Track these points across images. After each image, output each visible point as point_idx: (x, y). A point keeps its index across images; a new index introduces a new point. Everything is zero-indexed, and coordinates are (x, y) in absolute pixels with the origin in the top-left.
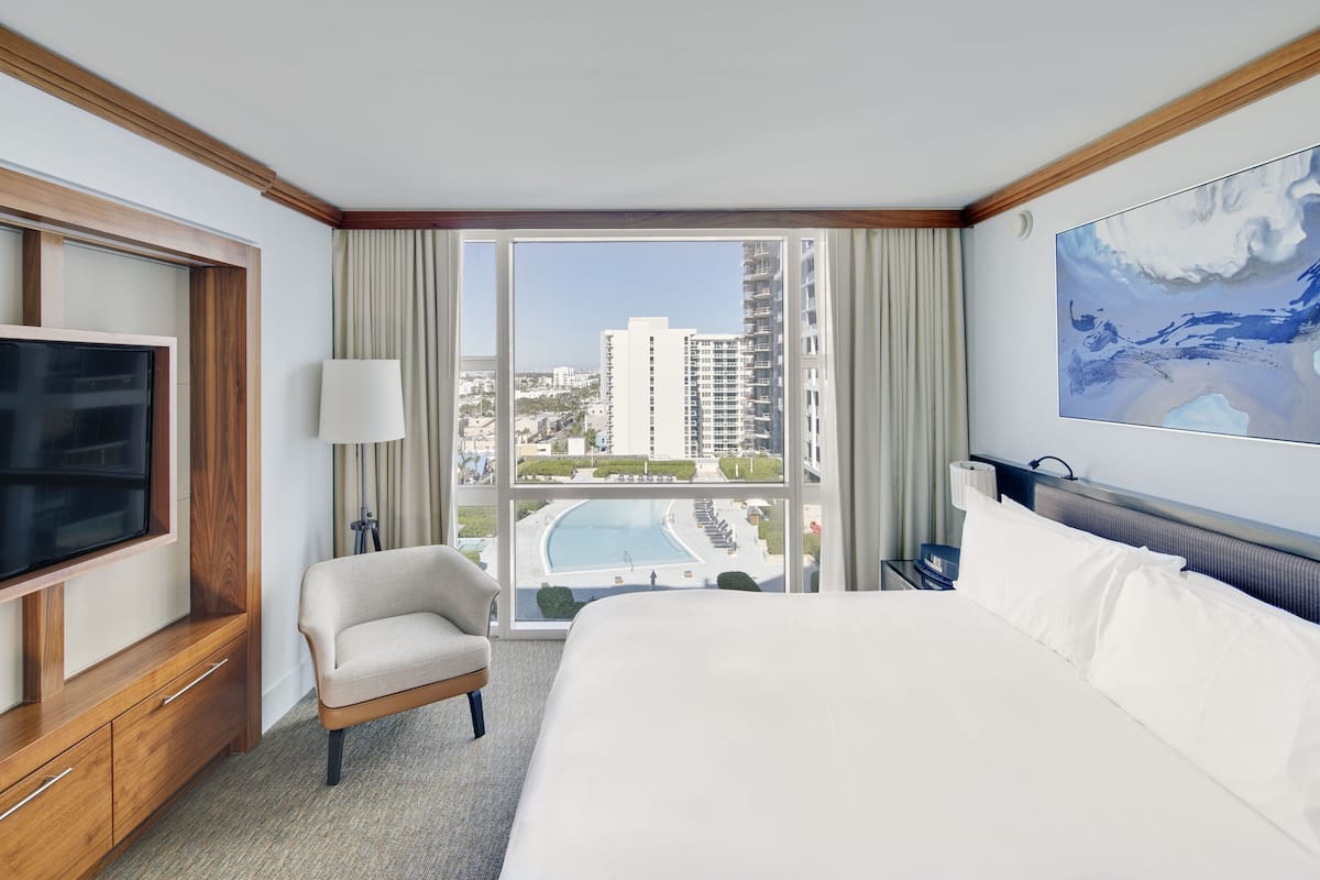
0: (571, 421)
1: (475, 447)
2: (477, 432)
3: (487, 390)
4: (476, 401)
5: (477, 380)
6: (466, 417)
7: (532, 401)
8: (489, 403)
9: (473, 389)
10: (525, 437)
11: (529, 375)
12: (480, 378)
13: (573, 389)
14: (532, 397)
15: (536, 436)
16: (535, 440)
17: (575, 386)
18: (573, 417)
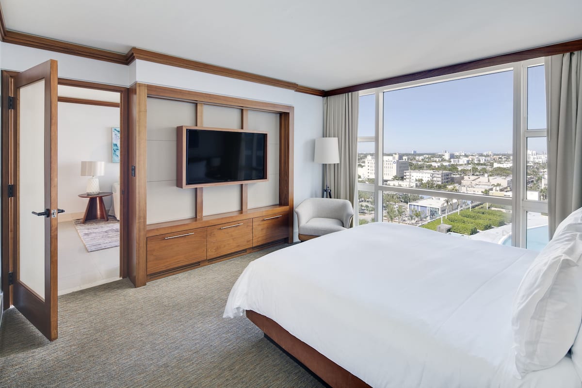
0: (532, 181)
1: (467, 191)
2: (469, 183)
3: (476, 162)
4: (470, 167)
5: (471, 156)
6: (462, 175)
7: (504, 169)
8: (477, 168)
9: (468, 161)
10: (498, 188)
11: (503, 155)
12: (472, 155)
13: (535, 163)
14: (505, 167)
15: (506, 188)
16: (505, 190)
17: (537, 161)
18: (534, 180)
